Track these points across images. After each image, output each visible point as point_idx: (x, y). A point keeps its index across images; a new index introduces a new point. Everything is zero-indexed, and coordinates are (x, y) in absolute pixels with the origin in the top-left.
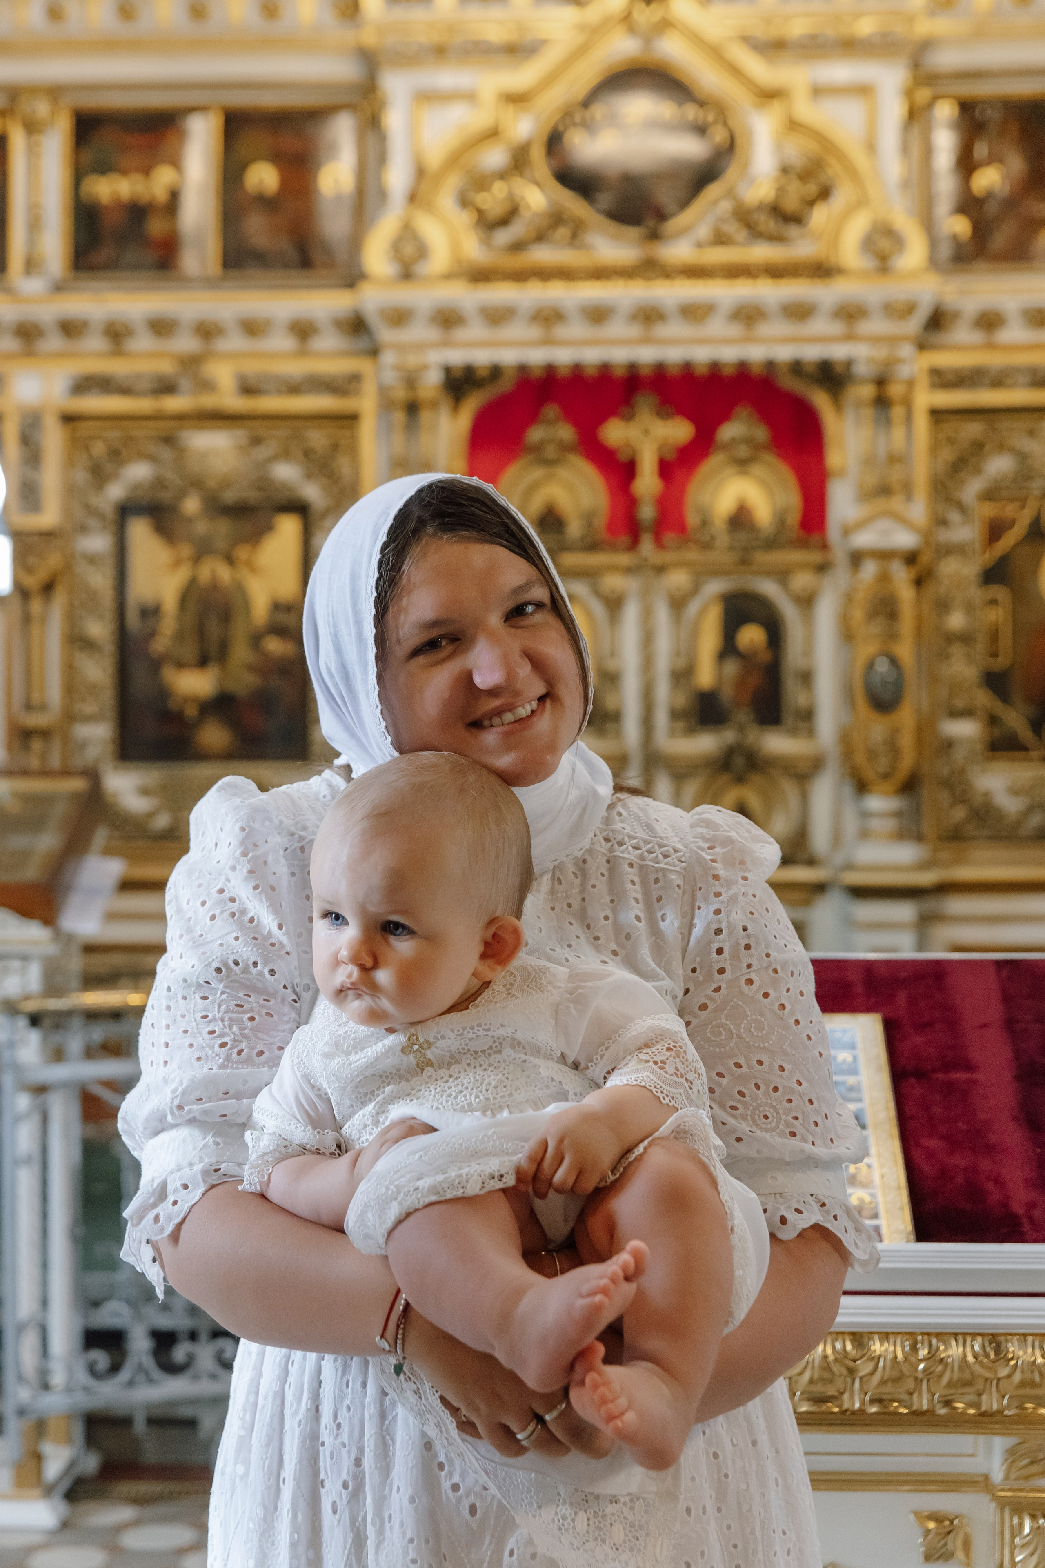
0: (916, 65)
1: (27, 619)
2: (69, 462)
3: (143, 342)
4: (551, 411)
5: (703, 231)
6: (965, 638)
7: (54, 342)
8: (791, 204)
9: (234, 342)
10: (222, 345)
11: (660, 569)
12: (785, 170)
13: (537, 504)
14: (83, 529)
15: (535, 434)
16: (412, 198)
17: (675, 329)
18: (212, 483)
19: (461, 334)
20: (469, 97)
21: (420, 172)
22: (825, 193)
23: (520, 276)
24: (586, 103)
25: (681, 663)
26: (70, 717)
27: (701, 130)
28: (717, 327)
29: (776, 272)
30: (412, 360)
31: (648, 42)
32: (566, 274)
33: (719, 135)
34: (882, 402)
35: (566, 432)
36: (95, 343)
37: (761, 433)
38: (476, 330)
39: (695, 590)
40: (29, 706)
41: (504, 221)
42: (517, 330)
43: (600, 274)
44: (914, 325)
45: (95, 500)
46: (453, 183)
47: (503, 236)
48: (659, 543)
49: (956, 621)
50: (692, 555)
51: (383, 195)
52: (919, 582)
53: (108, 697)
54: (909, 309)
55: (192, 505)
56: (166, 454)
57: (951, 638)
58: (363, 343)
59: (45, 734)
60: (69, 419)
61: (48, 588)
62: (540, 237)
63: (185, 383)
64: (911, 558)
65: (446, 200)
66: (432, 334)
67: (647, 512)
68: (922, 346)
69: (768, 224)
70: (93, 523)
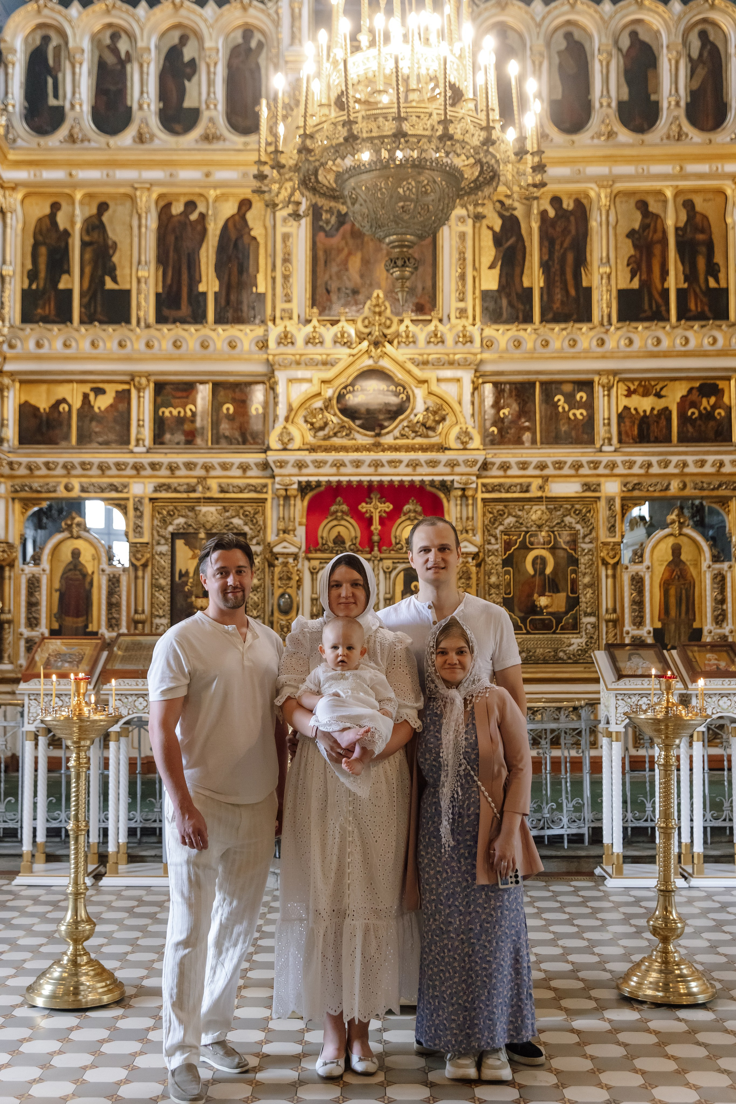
0: (476, 371)
1: (136, 578)
2: (153, 517)
3: (183, 472)
4: (339, 499)
5: (397, 433)
6: (497, 587)
7: (149, 472)
8: (430, 423)
9: (218, 472)
10: (213, 473)
11: (381, 559)
12: (427, 409)
13: (334, 534)
14: (158, 544)
15: (333, 508)
16: (287, 419)
17: (386, 470)
18: (208, 526)
19: (305, 471)
20: (310, 381)
21: (290, 409)
22: (443, 419)
23: (327, 450)
24: (352, 384)
25: (388, 596)
26: (153, 616)
27: (397, 394)
28: (402, 469)
29: (424, 449)
30: (287, 480)
31: (376, 363)
32: (345, 449)
33: (403, 396)
34: (464, 497)
35: (345, 507)
36: (164, 472)
37: (419, 509)
38: (311, 470)
39: (394, 568)
40: (136, 612)
41: (322, 428)
42: (327, 469)
43: (357, 449)
44: (475, 469)
45: (163, 532)
46: (302, 413)
47: (321, 434)
48: (380, 551)
49: (493, 579)
50: (393, 554)
51: (276, 417)
52: (478, 565)
53: (167, 608)
54: (475, 462)
55: (202, 535)
56: (191, 514)
57: (491, 586)
58: (268, 473)
59: (143, 622)
60: (151, 499)
61: (145, 566)
62: (335, 435)
63: (200, 488)
64: (475, 556)
65: (300, 420)
66: (295, 471)
67: (376, 538)
68: (478, 477)
69: (422, 430)
70: (163, 541)
